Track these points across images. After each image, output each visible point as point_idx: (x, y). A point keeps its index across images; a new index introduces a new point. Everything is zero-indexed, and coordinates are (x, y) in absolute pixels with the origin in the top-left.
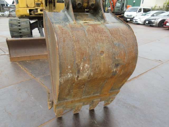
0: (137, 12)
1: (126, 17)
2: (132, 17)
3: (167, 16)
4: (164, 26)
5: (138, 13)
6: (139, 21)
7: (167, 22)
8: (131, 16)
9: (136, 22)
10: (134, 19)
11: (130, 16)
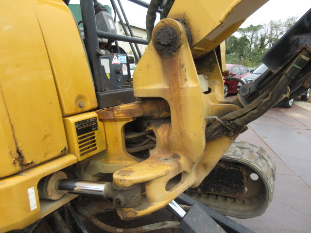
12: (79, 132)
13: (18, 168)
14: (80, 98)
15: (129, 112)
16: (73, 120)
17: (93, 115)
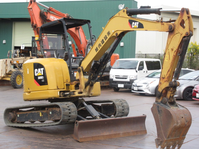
0: (137, 69)
1: (115, 79)
2: (128, 80)
3: (195, 80)
4: (193, 99)
5: (138, 71)
6: (146, 89)
7: (197, 92)
8: (126, 78)
9: (139, 90)
10: (133, 84)
11: (123, 78)
12: (66, 85)
13: (57, 88)
14: (67, 80)
15: (75, 83)
16: (65, 83)
17: (69, 83)
